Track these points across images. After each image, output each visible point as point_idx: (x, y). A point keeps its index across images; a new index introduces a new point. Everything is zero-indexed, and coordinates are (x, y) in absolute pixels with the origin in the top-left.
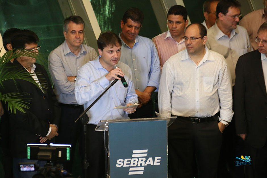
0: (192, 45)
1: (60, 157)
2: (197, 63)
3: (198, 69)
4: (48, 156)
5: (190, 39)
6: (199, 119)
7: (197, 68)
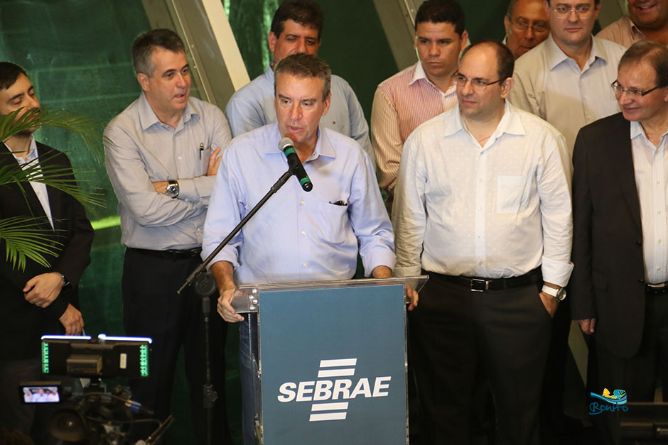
0: (475, 95)
1: (123, 369)
2: (482, 141)
3: (485, 155)
4: (93, 366)
5: (472, 83)
6: (487, 282)
7: (482, 153)
